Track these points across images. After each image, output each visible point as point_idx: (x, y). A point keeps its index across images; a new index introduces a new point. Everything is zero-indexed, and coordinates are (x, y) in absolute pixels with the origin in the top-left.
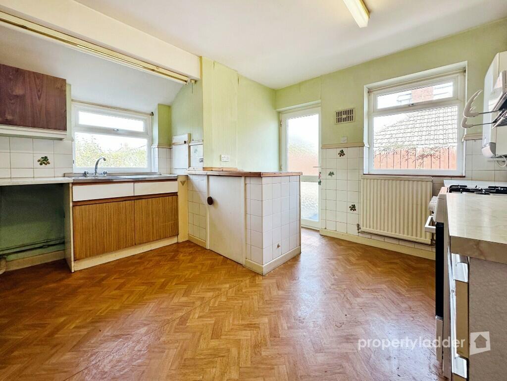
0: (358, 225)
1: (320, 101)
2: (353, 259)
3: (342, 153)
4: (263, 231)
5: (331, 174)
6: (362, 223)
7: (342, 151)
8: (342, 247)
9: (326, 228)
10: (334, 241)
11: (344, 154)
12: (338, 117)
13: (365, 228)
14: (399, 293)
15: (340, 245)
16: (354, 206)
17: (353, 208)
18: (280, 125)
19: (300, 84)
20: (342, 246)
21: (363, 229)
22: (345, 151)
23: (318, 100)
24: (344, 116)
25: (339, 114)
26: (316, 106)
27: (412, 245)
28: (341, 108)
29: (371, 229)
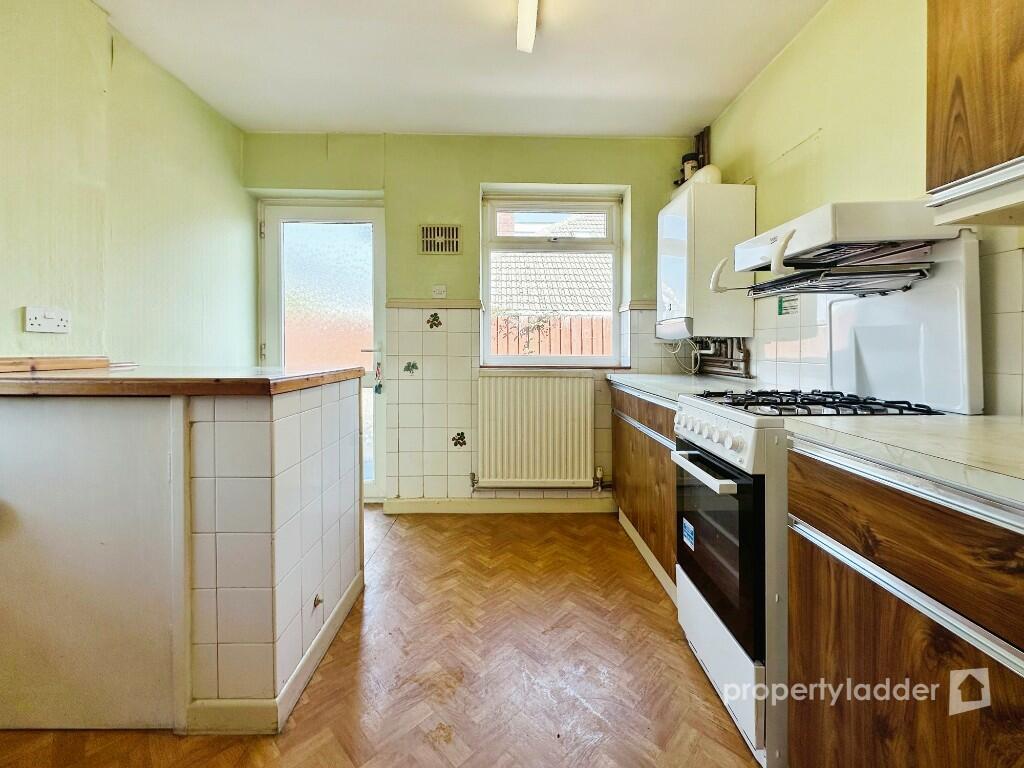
0: (473, 475)
1: (381, 193)
2: (484, 559)
3: (435, 321)
4: (277, 579)
5: (411, 367)
6: (480, 470)
7: (435, 316)
8: (447, 534)
9: (398, 497)
10: (424, 522)
11: (440, 324)
12: (425, 239)
13: (486, 479)
14: (598, 609)
15: (440, 530)
16: (461, 436)
17: (460, 440)
18: (259, 232)
19: (328, 140)
20: (445, 530)
21: (483, 482)
22: (442, 315)
23: (379, 189)
24: (440, 239)
25: (427, 231)
26: (370, 202)
27: (563, 495)
28: (432, 220)
29: (499, 479)
